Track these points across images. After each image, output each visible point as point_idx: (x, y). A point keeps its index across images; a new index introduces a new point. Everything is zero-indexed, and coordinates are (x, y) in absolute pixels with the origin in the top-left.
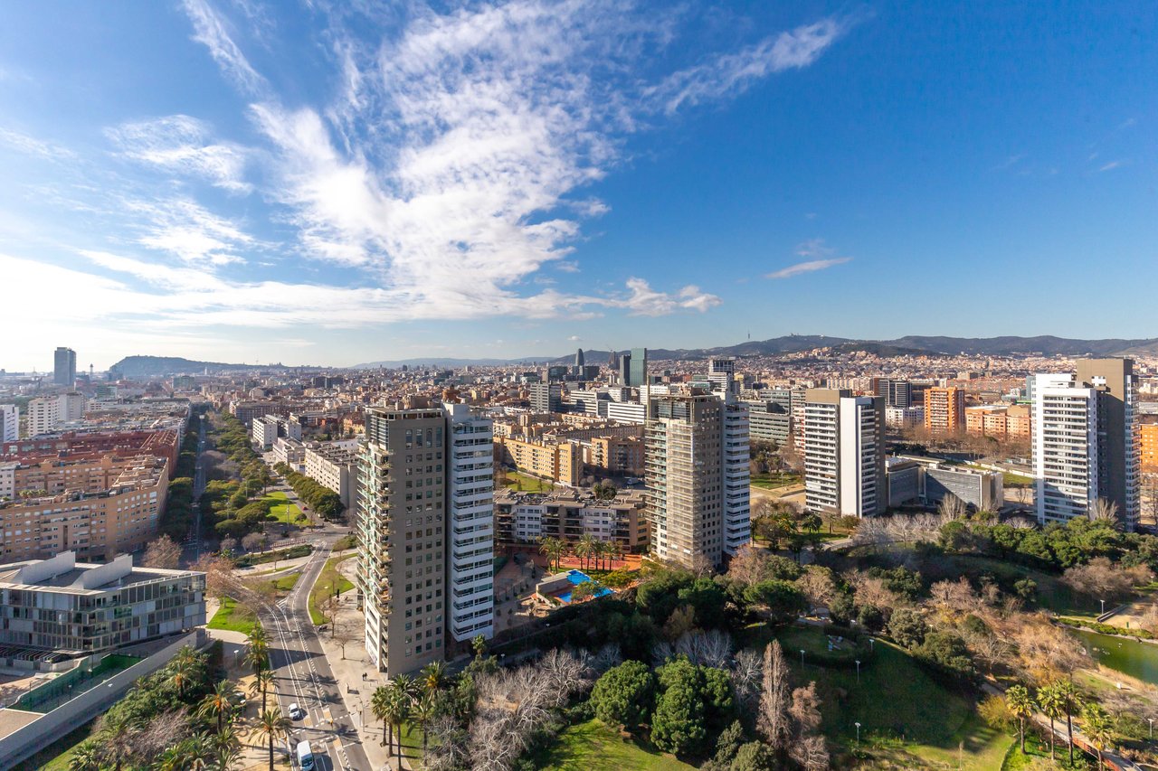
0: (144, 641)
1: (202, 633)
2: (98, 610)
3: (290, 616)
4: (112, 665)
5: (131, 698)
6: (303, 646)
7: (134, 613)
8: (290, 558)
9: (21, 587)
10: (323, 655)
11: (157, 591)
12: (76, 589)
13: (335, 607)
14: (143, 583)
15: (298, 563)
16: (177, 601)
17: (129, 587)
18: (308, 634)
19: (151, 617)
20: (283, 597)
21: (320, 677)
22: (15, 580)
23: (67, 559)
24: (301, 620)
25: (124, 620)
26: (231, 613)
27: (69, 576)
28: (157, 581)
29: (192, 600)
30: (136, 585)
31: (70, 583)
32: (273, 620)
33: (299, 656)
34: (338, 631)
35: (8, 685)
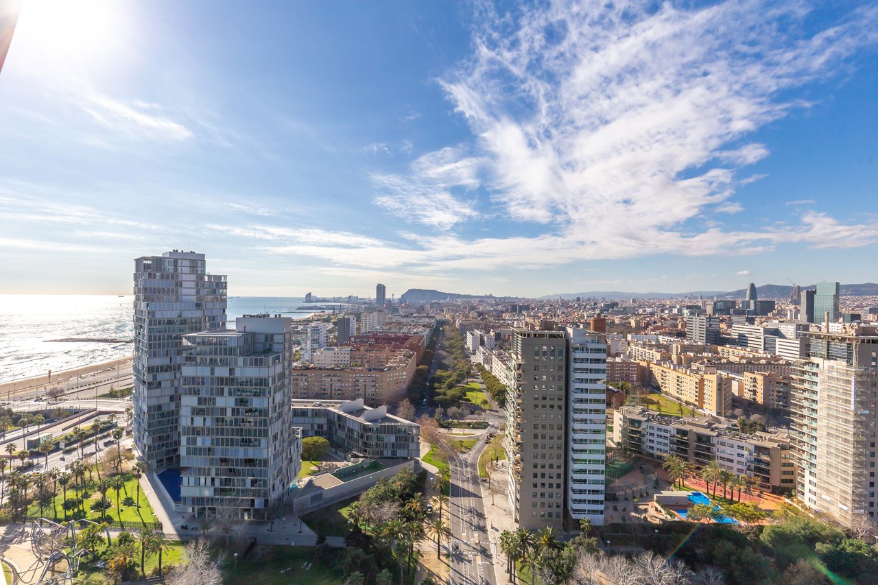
0: (389, 458)
1: (417, 462)
2: (370, 434)
3: (466, 466)
4: (374, 467)
5: (377, 487)
6: (470, 487)
7: (385, 441)
8: (473, 428)
9: (341, 413)
10: (481, 497)
11: (395, 430)
12: (361, 420)
13: (494, 468)
14: (389, 424)
15: (478, 432)
16: (405, 439)
17: (383, 424)
18: (475, 481)
19: (393, 445)
20: (465, 453)
21: (477, 511)
22: (339, 409)
23: (360, 402)
24: (473, 471)
25: (381, 443)
26: (434, 454)
27: (359, 412)
28: (396, 424)
29: (413, 440)
30: (387, 424)
31: (359, 417)
32: (456, 466)
33: (467, 494)
34: (493, 485)
35: (334, 463)
